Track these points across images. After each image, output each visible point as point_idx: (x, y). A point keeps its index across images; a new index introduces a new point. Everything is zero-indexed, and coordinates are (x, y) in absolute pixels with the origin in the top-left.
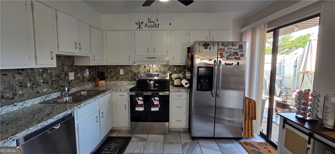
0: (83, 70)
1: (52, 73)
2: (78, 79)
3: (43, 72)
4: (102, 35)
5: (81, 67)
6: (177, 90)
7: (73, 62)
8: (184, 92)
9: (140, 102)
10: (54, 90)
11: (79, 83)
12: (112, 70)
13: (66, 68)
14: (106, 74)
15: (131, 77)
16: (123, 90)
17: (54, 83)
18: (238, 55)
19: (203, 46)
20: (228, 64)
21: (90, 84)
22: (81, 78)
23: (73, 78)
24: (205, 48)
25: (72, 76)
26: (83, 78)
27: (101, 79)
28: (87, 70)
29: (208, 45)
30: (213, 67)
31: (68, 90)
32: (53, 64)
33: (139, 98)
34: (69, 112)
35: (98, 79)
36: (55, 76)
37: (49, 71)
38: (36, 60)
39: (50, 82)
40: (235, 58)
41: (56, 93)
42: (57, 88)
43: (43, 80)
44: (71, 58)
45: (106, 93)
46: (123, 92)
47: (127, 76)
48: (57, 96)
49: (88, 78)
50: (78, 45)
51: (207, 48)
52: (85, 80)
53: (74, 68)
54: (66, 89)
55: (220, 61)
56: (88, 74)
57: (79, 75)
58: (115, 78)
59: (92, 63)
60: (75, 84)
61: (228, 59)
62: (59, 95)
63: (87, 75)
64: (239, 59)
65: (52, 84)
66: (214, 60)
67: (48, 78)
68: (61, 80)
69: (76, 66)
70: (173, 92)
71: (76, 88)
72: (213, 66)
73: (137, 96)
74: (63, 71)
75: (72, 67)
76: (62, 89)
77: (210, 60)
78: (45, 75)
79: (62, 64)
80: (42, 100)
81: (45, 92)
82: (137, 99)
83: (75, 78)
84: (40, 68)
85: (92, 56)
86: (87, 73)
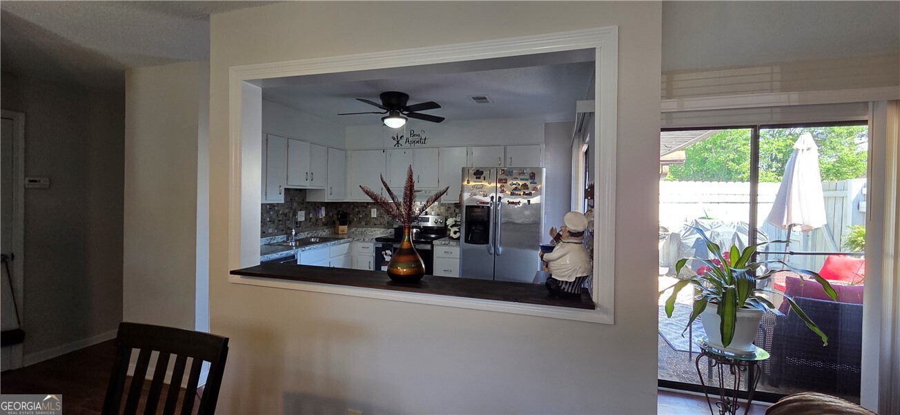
0: (317, 209)
1: (279, 211)
2: (310, 221)
3: (270, 209)
4: (346, 157)
5: (315, 205)
6: (443, 242)
7: (305, 197)
8: (454, 246)
9: (388, 259)
10: (280, 233)
11: (311, 226)
12: (361, 209)
13: (295, 204)
14: (351, 216)
15: (388, 222)
16: (367, 240)
17: (281, 222)
18: (527, 189)
19: (475, 174)
20: (513, 203)
21: (327, 231)
22: (314, 220)
23: (303, 219)
24: (477, 178)
25: (301, 216)
26: (317, 220)
27: (343, 224)
28: (323, 208)
29: (482, 173)
30: (488, 207)
31: (296, 234)
32: (280, 199)
33: (387, 251)
34: (292, 252)
35: (338, 222)
36: (282, 214)
37: (276, 208)
38: (266, 195)
39: (276, 222)
40: (524, 194)
41: (282, 236)
42: (283, 230)
43: (270, 218)
44: (302, 192)
45: (342, 241)
46: (367, 242)
47: (382, 220)
48: (282, 240)
49: (324, 220)
50: (310, 176)
51: (479, 178)
52: (320, 223)
53: (305, 205)
54: (294, 233)
55: (500, 198)
56: (324, 216)
57: (311, 215)
58: (363, 223)
59: (328, 199)
60: (306, 227)
61: (512, 194)
62: (285, 239)
63: (322, 216)
64: (530, 194)
65: (278, 225)
66: (491, 196)
67: (274, 217)
68: (288, 220)
69: (308, 202)
70: (438, 245)
71: (306, 233)
72: (489, 205)
73: (384, 248)
74: (291, 208)
75: (303, 204)
76: (289, 231)
77: (485, 196)
78: (271, 213)
79: (291, 200)
80: (267, 242)
81: (271, 233)
82: (383, 252)
83: (305, 218)
84: (268, 204)
85: (329, 188)
86: (323, 213)
